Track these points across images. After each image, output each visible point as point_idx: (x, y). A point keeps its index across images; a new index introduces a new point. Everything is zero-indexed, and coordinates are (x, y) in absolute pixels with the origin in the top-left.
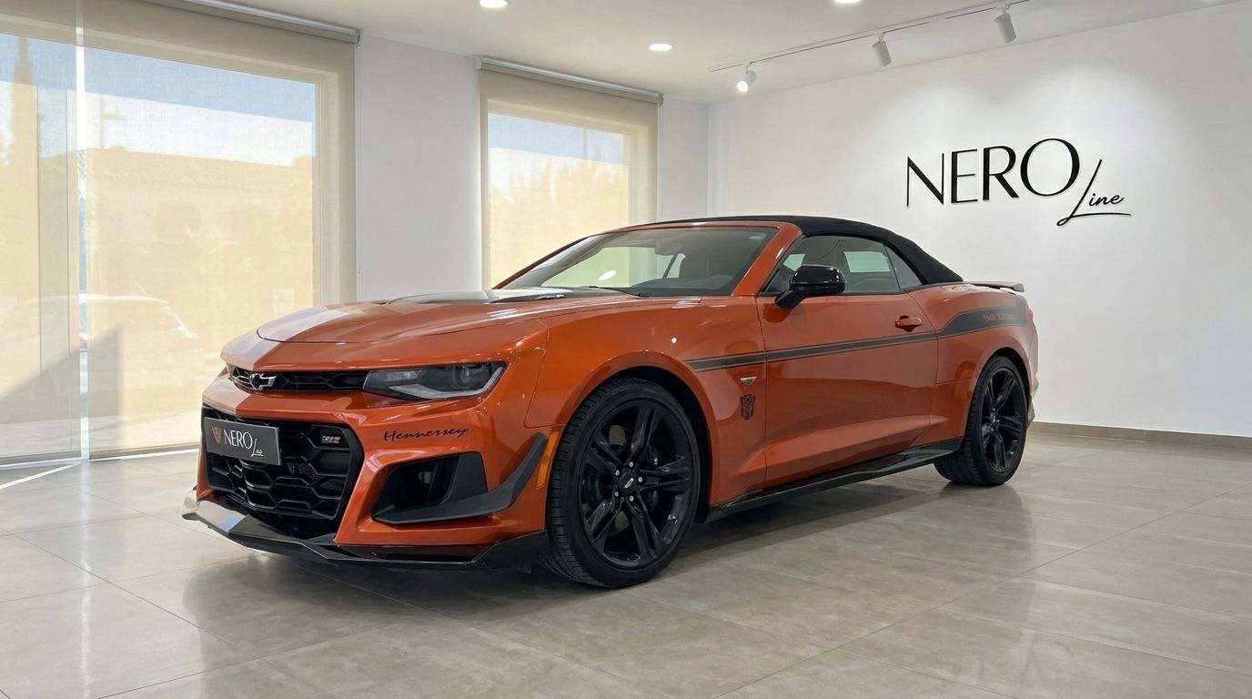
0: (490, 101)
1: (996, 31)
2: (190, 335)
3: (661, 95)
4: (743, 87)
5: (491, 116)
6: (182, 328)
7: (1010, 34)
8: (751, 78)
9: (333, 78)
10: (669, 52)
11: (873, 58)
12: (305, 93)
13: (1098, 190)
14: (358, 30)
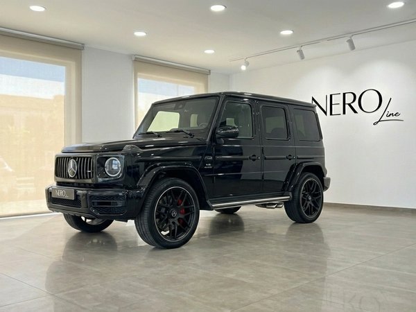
0: (139, 74)
1: (347, 45)
2: (11, 170)
3: (210, 71)
4: (243, 68)
5: (139, 79)
6: (7, 167)
7: (353, 47)
8: (247, 64)
9: (73, 64)
10: (213, 54)
11: (298, 56)
12: (61, 70)
13: (390, 110)
14: (83, 44)
